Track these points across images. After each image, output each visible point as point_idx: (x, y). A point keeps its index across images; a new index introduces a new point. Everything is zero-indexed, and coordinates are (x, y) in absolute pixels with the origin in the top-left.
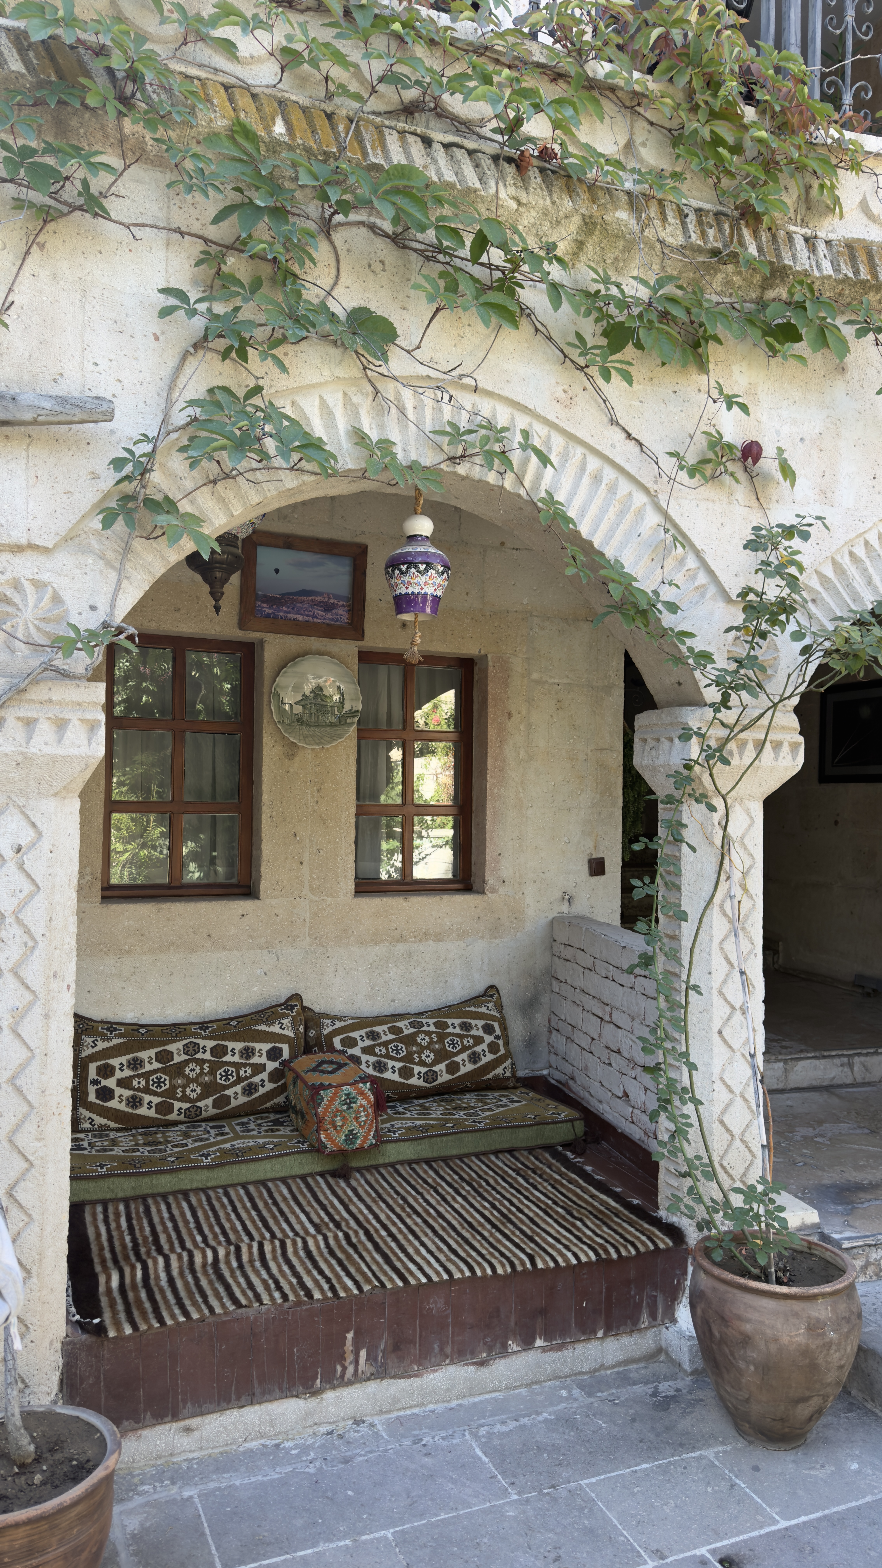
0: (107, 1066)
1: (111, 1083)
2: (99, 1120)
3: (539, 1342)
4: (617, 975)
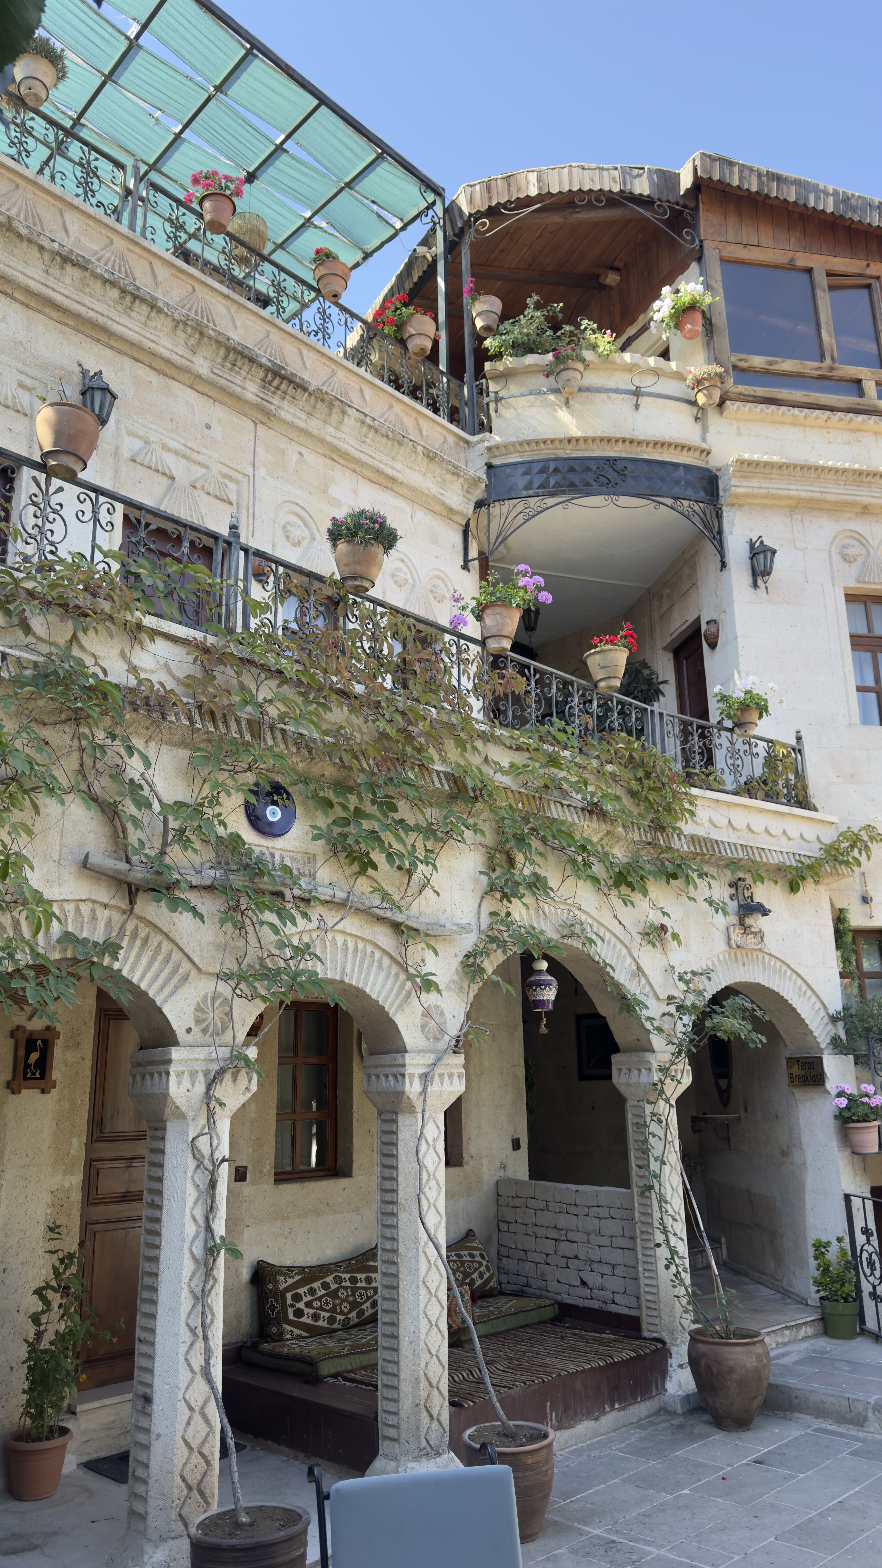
0: (297, 1294)
1: (301, 1305)
2: (297, 1332)
3: (617, 1406)
4: (571, 1209)
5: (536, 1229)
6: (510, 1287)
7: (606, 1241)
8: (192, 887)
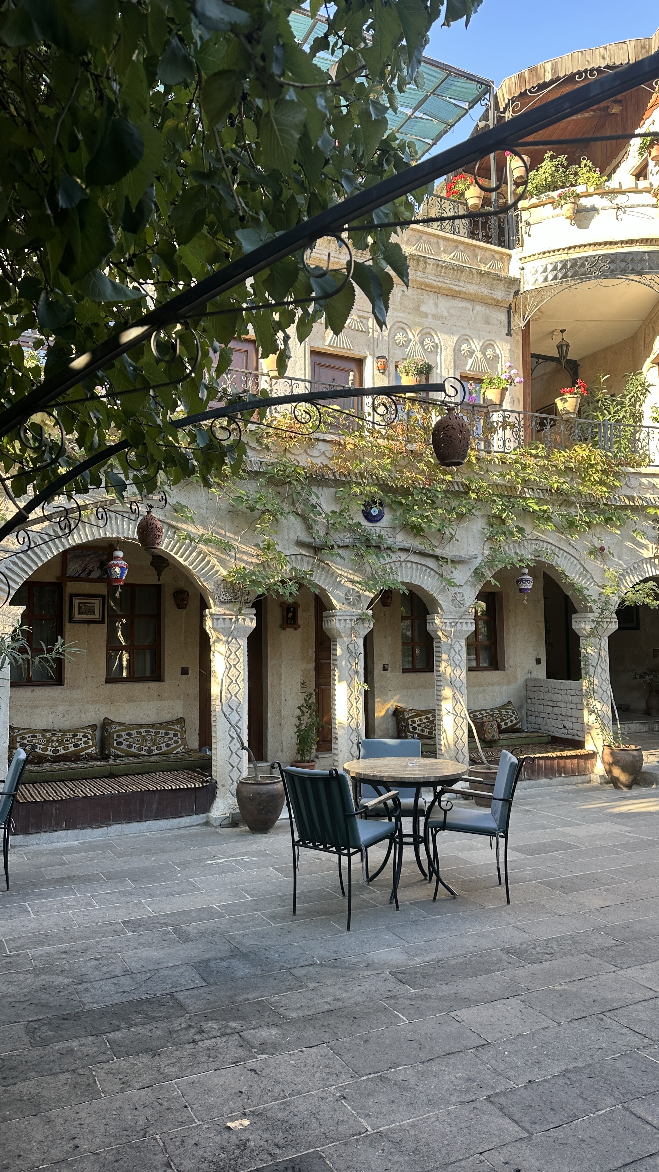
0: (413, 720)
1: (415, 725)
4: (559, 691)
5: (544, 702)
6: (532, 730)
7: (574, 706)
8: (339, 547)
